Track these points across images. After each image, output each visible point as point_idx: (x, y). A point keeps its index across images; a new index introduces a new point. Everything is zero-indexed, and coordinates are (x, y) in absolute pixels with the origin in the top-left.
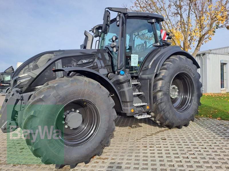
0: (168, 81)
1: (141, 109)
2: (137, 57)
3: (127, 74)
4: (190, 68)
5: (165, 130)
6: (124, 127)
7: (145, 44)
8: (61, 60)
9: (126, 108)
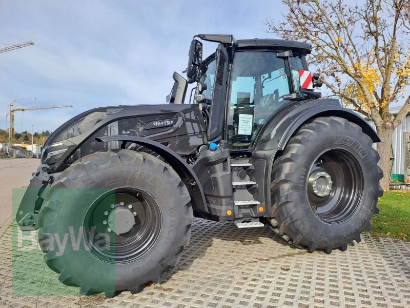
0: (304, 164)
1: (250, 212)
2: (249, 118)
3: (222, 149)
4: (355, 140)
5: (300, 253)
6: (231, 240)
7: (274, 95)
8: (117, 122)
9: (218, 207)
